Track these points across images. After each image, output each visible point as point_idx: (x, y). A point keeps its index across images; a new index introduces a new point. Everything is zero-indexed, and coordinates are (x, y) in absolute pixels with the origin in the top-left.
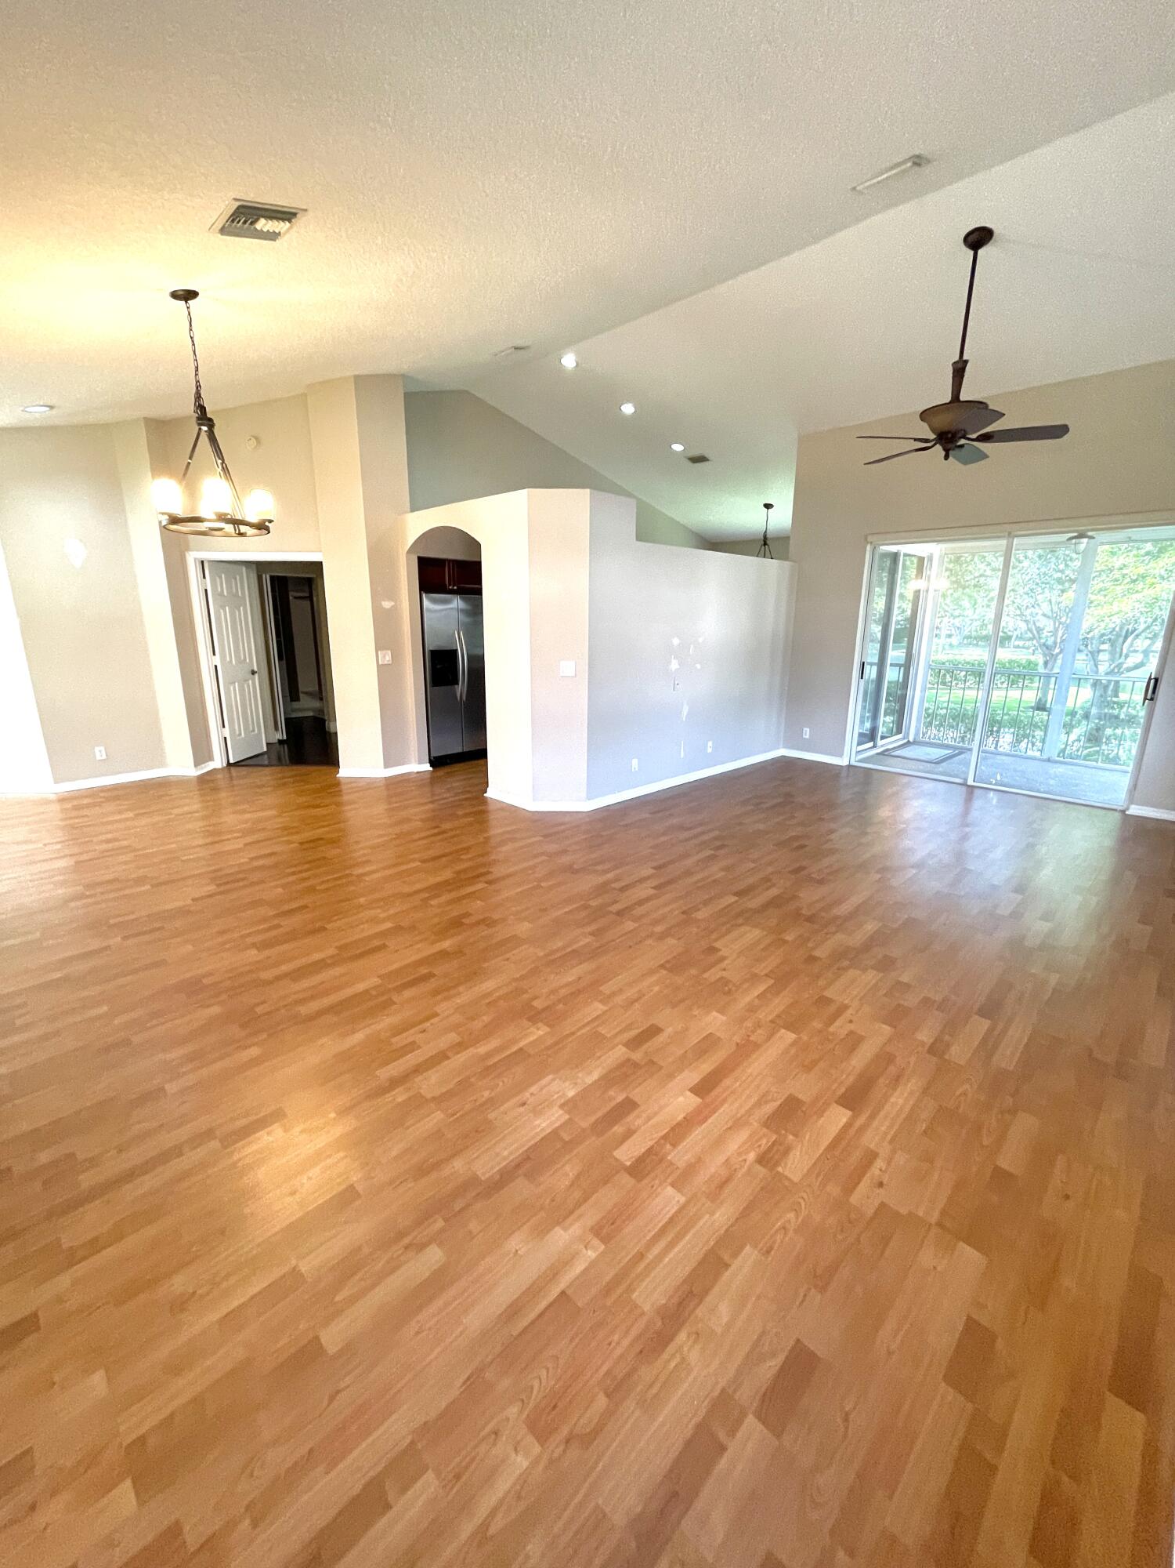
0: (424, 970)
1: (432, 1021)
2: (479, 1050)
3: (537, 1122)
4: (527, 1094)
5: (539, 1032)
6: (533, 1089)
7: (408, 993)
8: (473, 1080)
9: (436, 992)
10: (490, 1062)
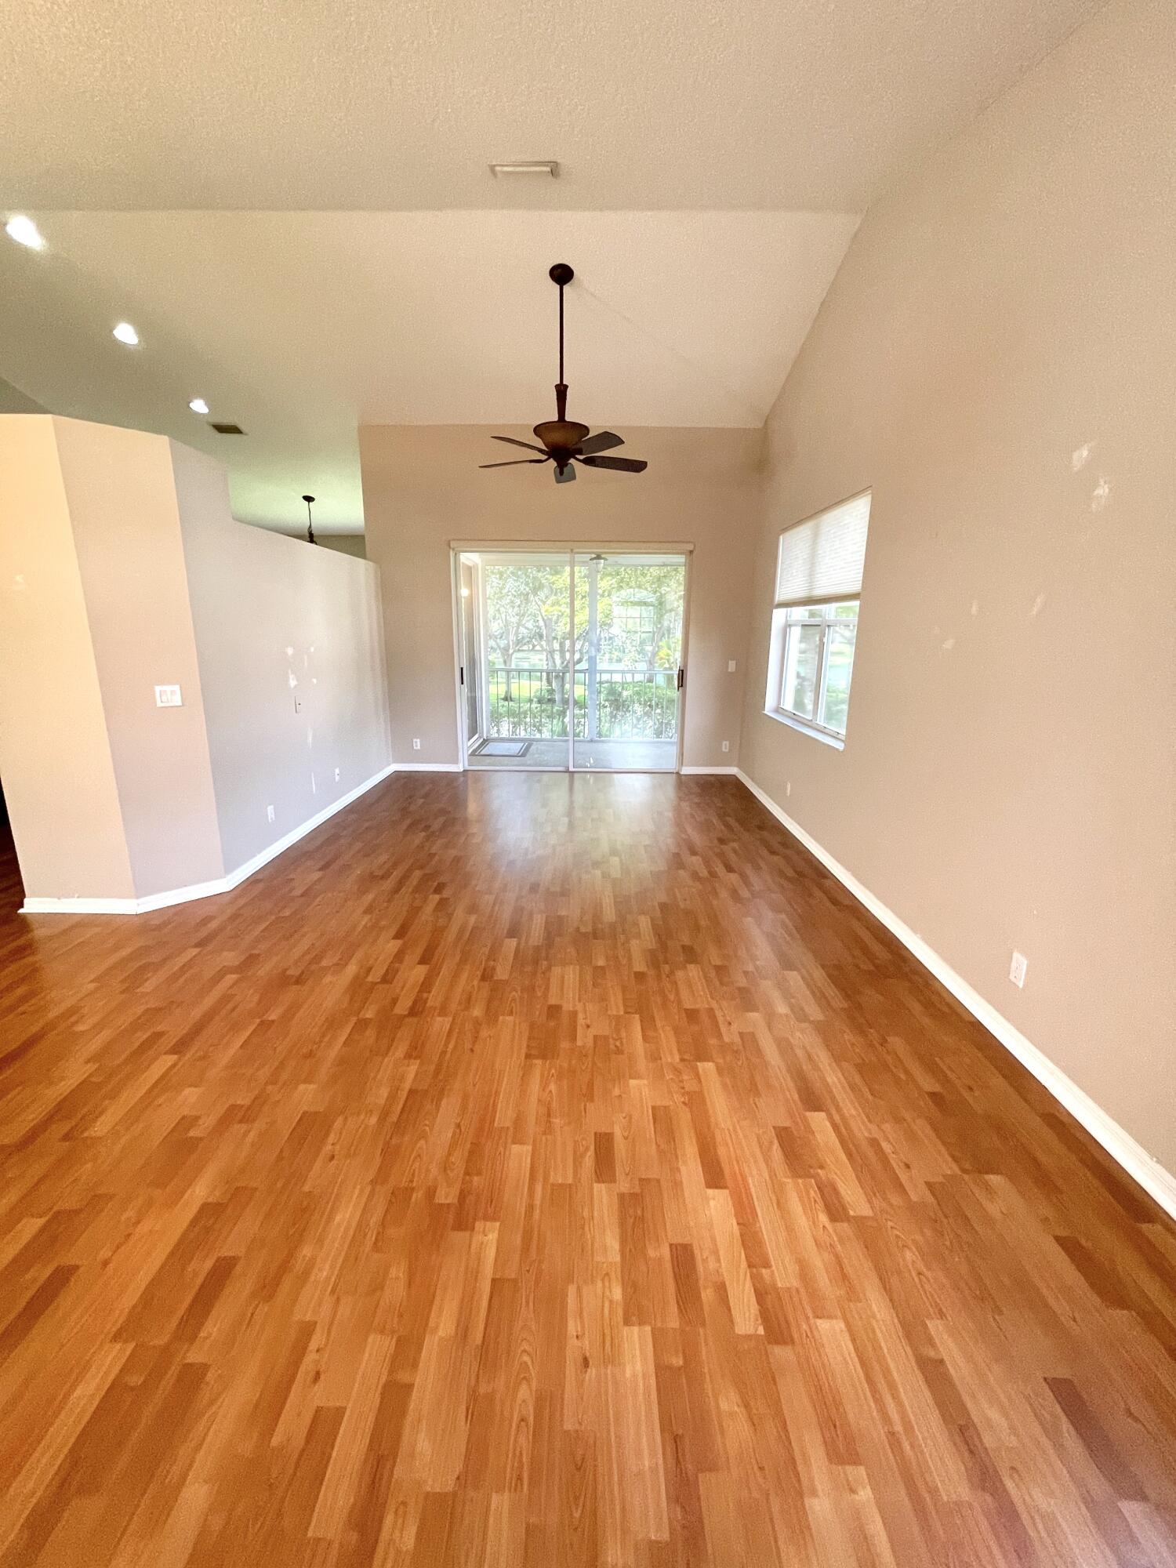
0: (201, 1267)
1: (313, 1345)
2: (441, 1333)
3: (628, 1374)
4: (573, 1343)
5: (488, 1238)
6: (572, 1327)
7: (214, 1327)
8: (482, 1390)
9: (267, 1289)
10: (477, 1336)
